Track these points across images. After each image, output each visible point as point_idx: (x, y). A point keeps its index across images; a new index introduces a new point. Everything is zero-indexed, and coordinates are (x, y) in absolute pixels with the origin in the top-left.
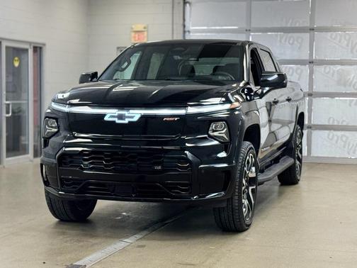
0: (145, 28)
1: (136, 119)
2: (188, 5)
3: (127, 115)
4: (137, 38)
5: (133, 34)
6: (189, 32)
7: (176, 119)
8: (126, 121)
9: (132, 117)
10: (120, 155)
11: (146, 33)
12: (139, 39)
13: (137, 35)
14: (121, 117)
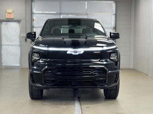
0: (13, 11)
1: (82, 53)
2: (33, 2)
3: (78, 51)
4: (9, 16)
5: (7, 14)
6: (34, 14)
7: (99, 52)
8: (77, 54)
9: (81, 52)
10: (76, 68)
11: (13, 14)
12: (10, 16)
13: (9, 15)
14: (75, 52)
